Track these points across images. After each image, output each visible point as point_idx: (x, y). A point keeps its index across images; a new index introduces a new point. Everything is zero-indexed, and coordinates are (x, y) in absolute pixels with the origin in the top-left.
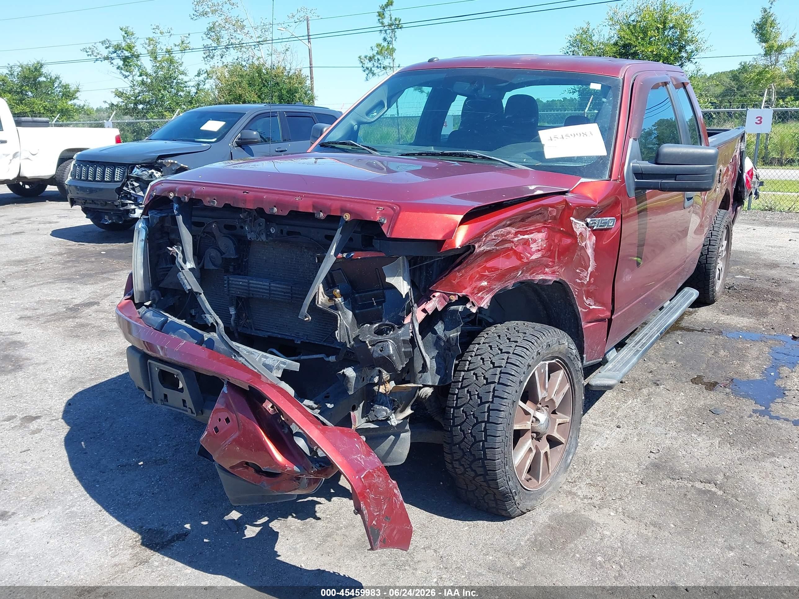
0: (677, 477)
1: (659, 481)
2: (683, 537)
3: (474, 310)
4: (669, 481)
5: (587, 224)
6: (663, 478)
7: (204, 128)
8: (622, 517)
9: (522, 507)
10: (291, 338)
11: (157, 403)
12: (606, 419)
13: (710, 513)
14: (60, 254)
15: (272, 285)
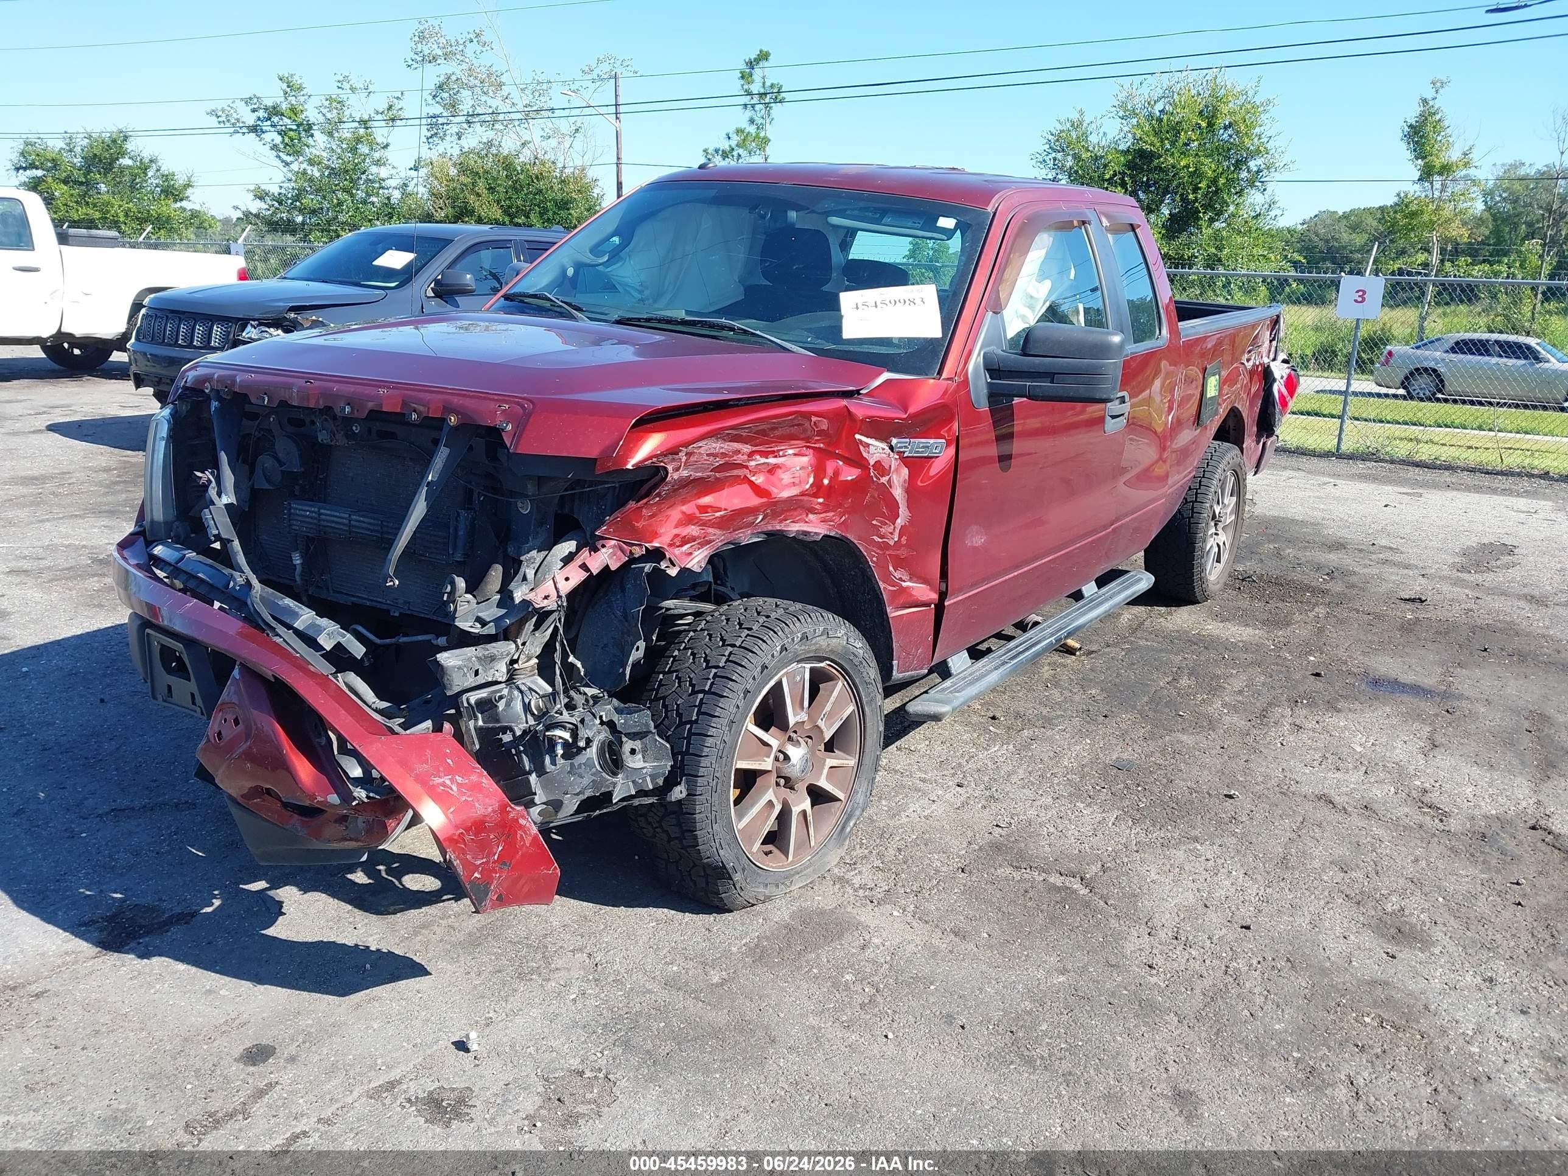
0: (1024, 865)
1: (993, 870)
2: (996, 952)
3: (673, 572)
4: (1009, 870)
5: (891, 448)
6: (1000, 866)
7: (379, 262)
8: (909, 918)
9: (748, 895)
10: (385, 607)
11: (157, 700)
12: (945, 772)
13: (1053, 919)
14: (107, 470)
15: (354, 517)
